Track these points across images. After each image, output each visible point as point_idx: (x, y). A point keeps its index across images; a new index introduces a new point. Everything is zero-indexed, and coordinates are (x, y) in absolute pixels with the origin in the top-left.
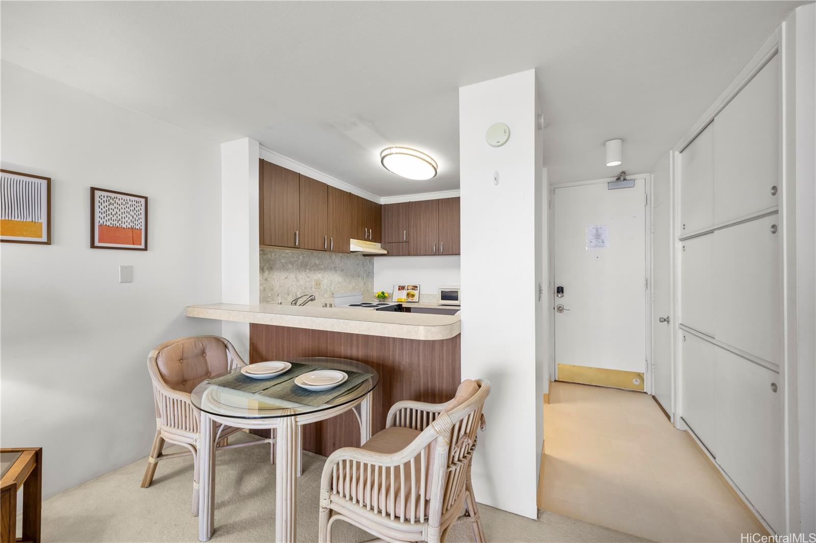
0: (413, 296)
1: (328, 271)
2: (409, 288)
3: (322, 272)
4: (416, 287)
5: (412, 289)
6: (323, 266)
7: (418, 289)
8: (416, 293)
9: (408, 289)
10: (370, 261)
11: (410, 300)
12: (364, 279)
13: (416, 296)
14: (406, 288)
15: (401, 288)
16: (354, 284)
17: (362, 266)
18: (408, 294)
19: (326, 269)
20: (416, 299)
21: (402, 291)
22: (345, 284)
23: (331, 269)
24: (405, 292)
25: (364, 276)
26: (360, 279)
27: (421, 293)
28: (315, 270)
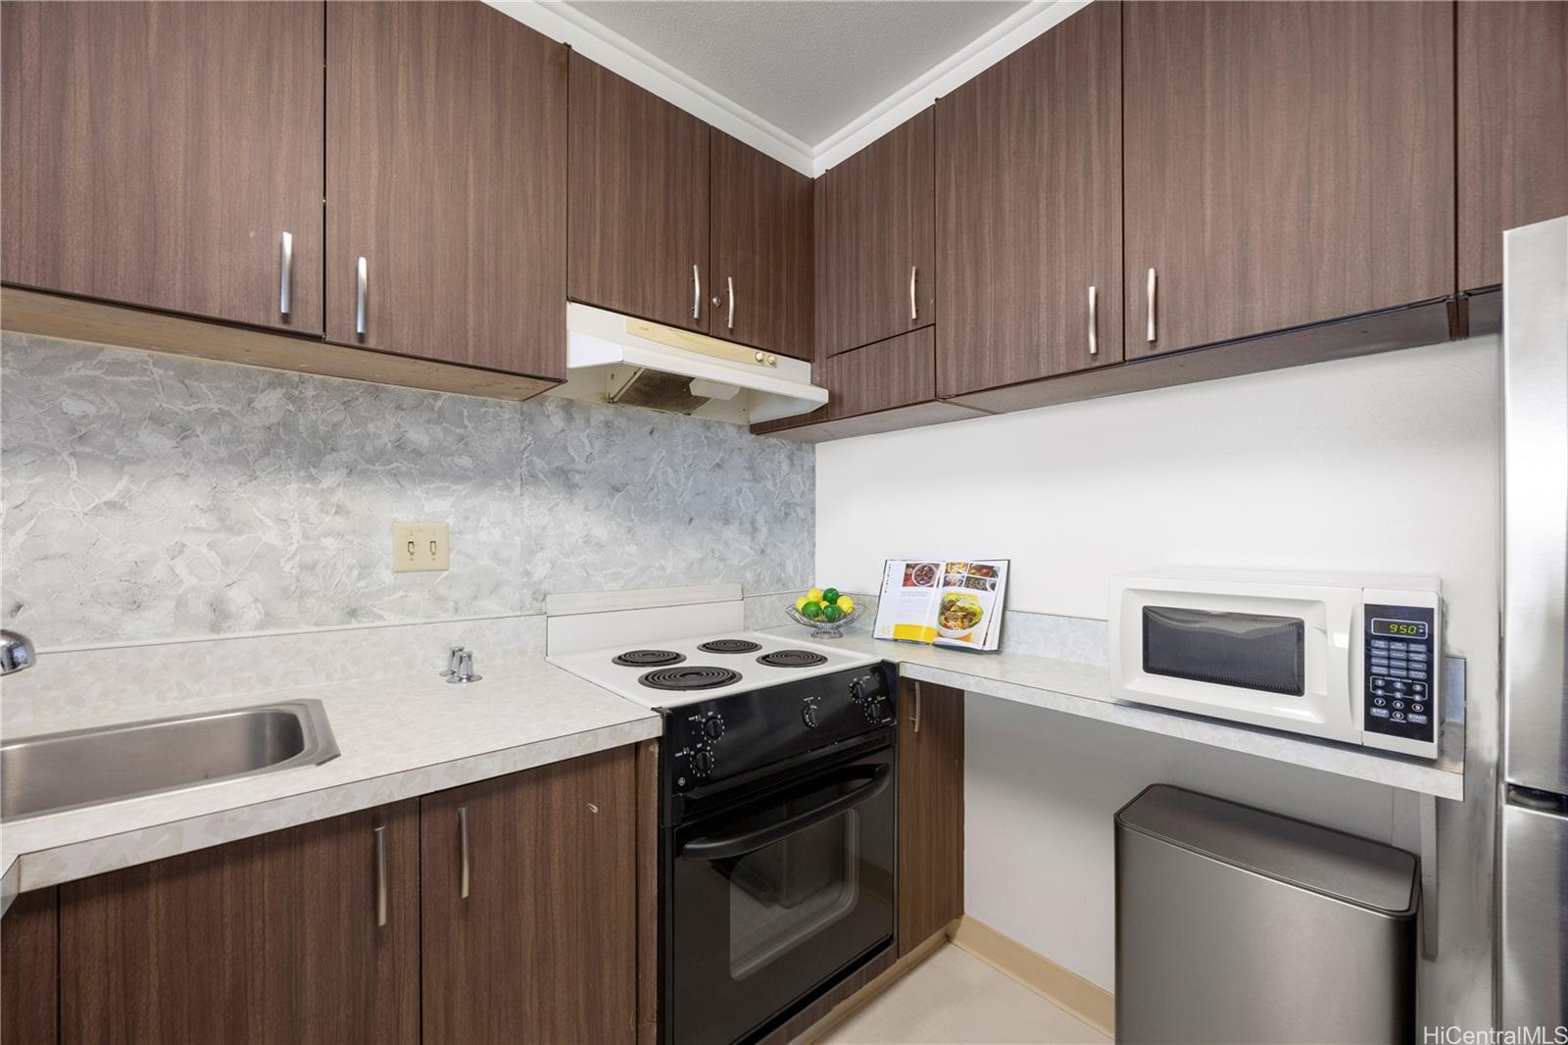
0: (970, 617)
1: (508, 487)
2: (954, 576)
3: (462, 489)
4: (991, 572)
5: (971, 583)
6: (466, 461)
7: (1001, 581)
8: (986, 602)
9: (946, 583)
10: (790, 458)
11: (954, 635)
12: (755, 529)
13: (985, 619)
14: (940, 574)
15: (920, 575)
16: (694, 554)
17: (747, 475)
18: (946, 608)
19: (487, 475)
20: (983, 634)
21: (923, 589)
22: (633, 549)
23: (534, 476)
24: (933, 596)
25: (760, 519)
26: (730, 533)
27: (1013, 604)
28: (395, 475)
